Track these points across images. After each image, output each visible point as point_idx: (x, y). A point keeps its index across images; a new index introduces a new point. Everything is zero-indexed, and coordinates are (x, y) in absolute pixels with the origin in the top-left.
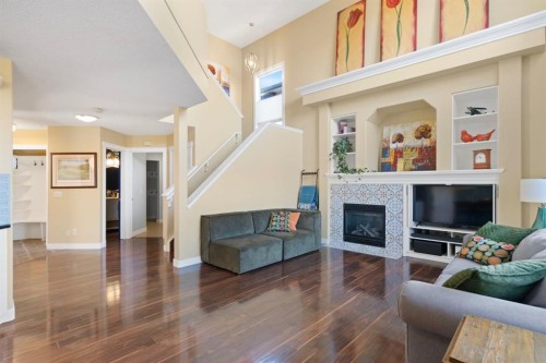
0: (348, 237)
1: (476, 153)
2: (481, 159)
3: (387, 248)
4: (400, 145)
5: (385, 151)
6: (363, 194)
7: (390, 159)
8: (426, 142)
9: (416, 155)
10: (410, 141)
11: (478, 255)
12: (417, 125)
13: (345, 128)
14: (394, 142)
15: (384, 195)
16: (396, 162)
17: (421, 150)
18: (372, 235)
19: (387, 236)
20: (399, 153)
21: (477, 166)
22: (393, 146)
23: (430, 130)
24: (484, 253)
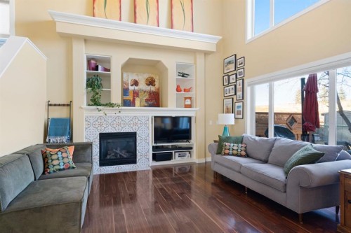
0: (103, 162)
1: (186, 98)
2: (188, 102)
3: (138, 164)
4: (136, 88)
5: (125, 91)
6: (119, 124)
7: (130, 97)
8: (153, 89)
9: (147, 97)
10: (143, 86)
11: (235, 152)
12: (146, 76)
13: (100, 67)
14: (132, 85)
15: (135, 124)
16: (134, 100)
17: (151, 93)
18: (125, 156)
19: (138, 154)
20: (136, 94)
21: (186, 106)
22: (131, 88)
23: (154, 81)
24: (237, 150)
